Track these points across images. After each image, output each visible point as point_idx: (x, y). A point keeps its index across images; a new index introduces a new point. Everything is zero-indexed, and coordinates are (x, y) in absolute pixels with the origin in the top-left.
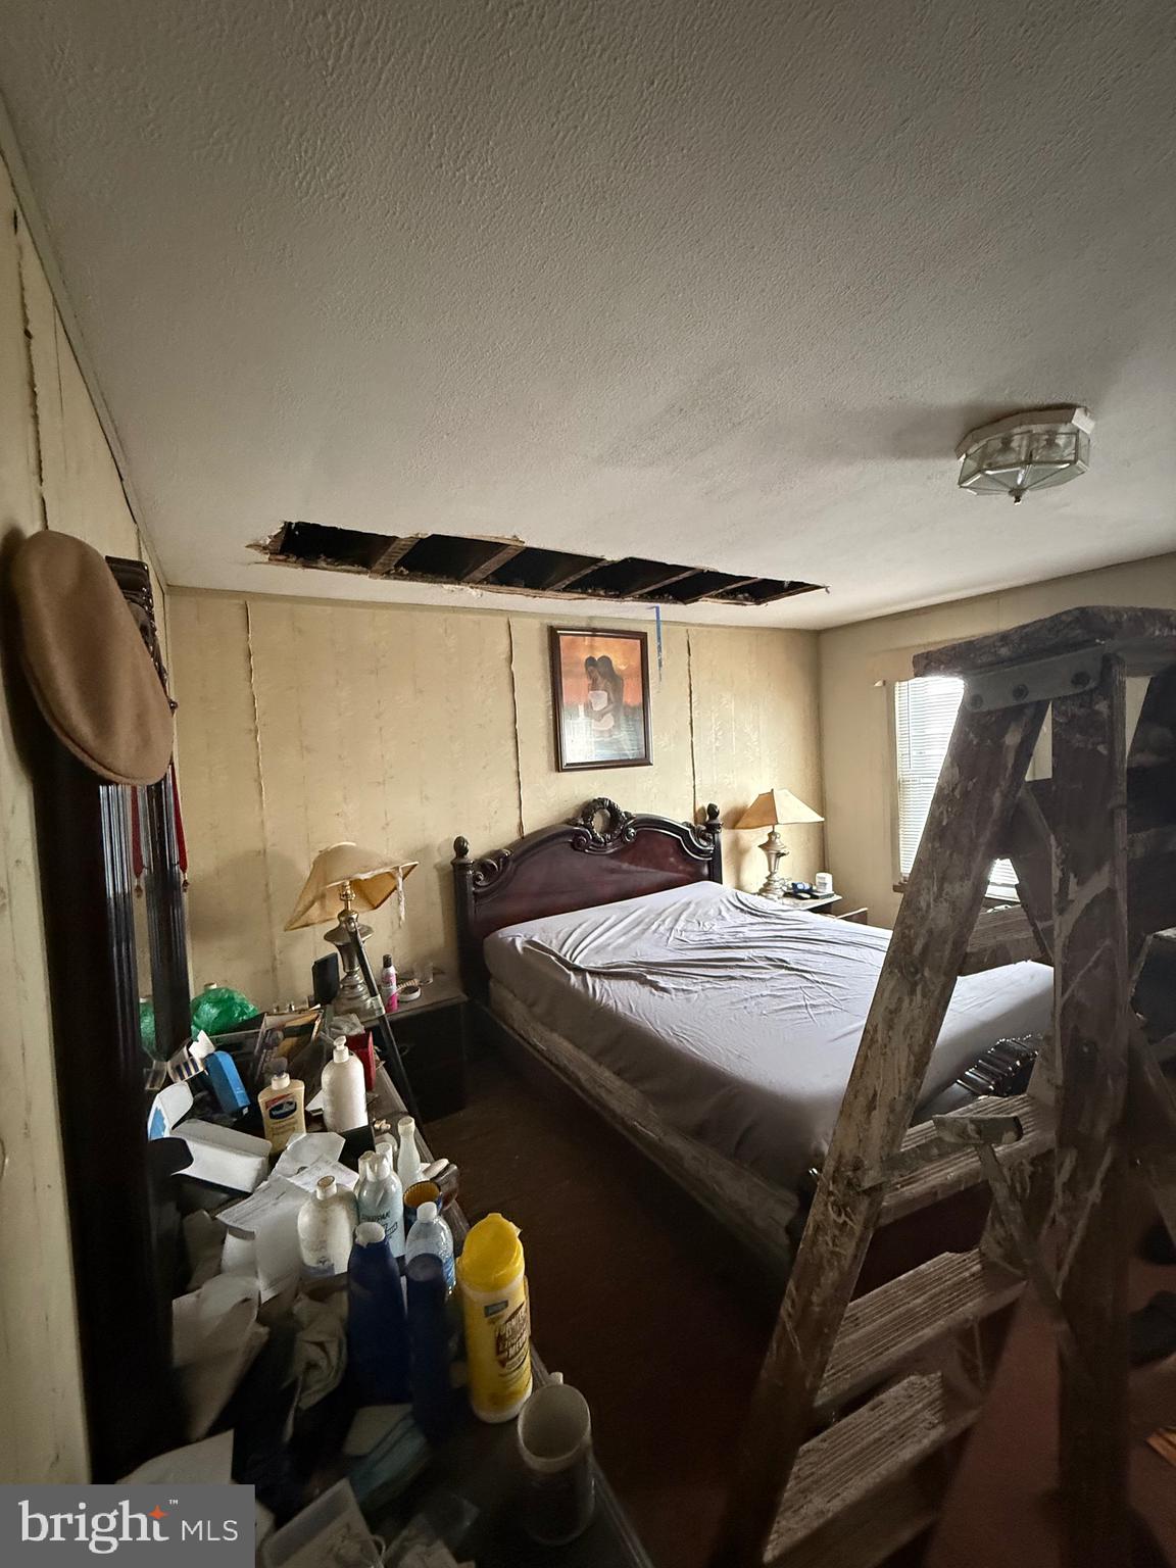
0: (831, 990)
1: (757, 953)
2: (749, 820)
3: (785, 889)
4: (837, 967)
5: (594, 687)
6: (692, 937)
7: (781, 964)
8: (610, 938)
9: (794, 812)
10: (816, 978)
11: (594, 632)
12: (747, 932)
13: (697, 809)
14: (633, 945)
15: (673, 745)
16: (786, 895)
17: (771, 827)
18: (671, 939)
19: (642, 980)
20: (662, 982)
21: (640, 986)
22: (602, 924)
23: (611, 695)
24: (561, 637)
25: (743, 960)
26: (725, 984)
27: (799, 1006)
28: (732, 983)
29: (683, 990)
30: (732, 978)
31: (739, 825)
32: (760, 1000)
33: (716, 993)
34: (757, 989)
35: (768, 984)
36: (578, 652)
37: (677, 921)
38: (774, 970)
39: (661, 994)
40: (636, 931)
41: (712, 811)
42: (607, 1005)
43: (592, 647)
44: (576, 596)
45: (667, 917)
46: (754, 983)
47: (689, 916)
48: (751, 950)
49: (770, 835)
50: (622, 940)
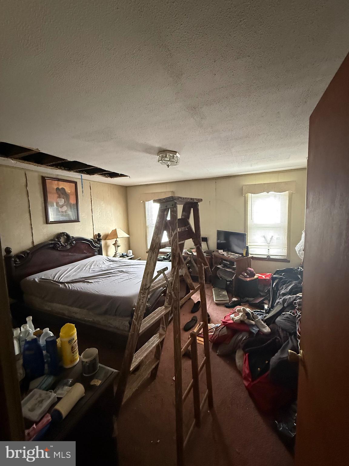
0: (134, 275)
1: (115, 270)
2: (110, 237)
3: (120, 255)
4: (135, 270)
5: (59, 197)
6: (96, 269)
7: (122, 271)
8: (71, 273)
9: (122, 234)
10: (131, 273)
11: (59, 180)
12: (112, 266)
13: (94, 235)
14: (78, 274)
15: (86, 216)
16: (121, 257)
17: (116, 239)
18: (90, 271)
19: (84, 282)
20: (90, 281)
21: (83, 283)
22: (67, 270)
23: (65, 200)
24: (46, 180)
25: (112, 272)
26: (108, 278)
27: (128, 279)
28: (110, 278)
29: (97, 282)
30: (110, 277)
31: (107, 239)
32: (117, 280)
33: (106, 281)
34: (116, 278)
35: (119, 276)
36: (53, 186)
37: (91, 266)
38: (120, 273)
39: (90, 284)
40: (79, 270)
41: (99, 235)
42: (74, 290)
43: (58, 184)
44: (54, 168)
45: (88, 266)
46: (116, 277)
47: (94, 264)
48: (114, 270)
49: (115, 241)
50: (75, 273)
